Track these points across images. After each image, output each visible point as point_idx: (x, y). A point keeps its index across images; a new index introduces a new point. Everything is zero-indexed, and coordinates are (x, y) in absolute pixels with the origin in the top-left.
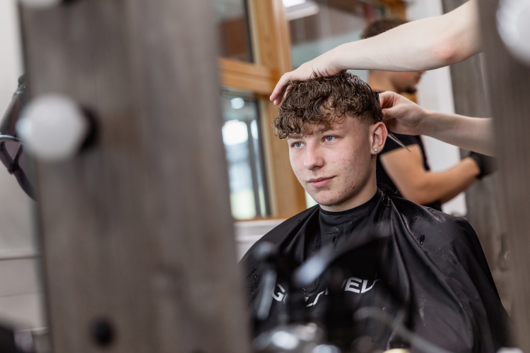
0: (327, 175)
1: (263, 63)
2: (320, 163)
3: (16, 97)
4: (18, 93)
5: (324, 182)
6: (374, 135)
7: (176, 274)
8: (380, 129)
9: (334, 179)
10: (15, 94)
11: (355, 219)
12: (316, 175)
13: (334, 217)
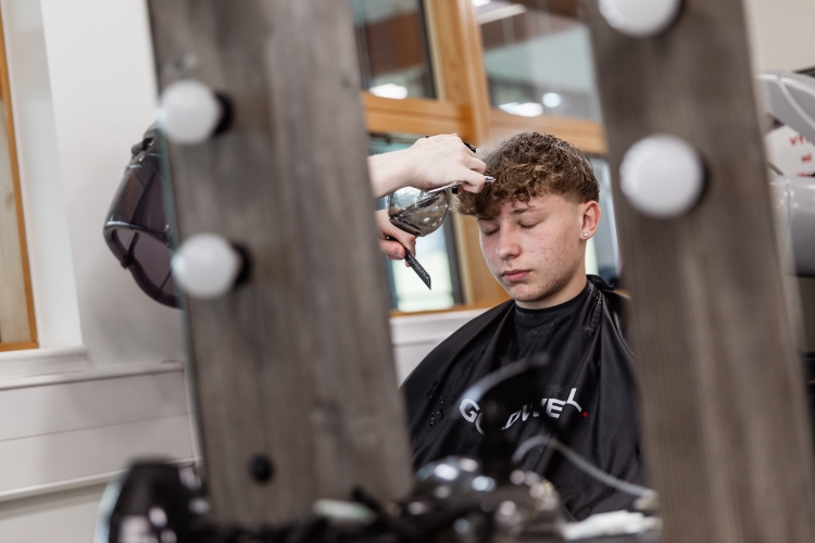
0: (523, 267)
1: (449, 98)
2: (515, 251)
3: (129, 172)
4: (133, 167)
5: (521, 275)
6: (585, 216)
7: (333, 408)
8: (592, 209)
9: (531, 273)
10: (128, 169)
11: (557, 320)
12: (510, 266)
13: (531, 315)
